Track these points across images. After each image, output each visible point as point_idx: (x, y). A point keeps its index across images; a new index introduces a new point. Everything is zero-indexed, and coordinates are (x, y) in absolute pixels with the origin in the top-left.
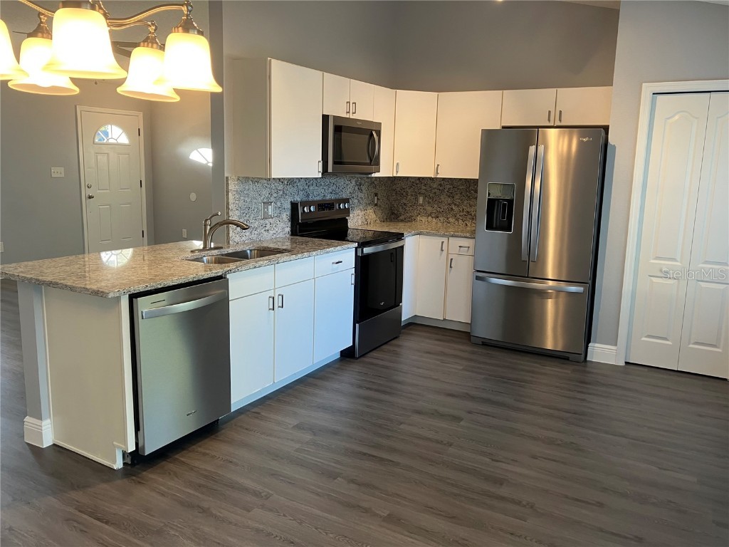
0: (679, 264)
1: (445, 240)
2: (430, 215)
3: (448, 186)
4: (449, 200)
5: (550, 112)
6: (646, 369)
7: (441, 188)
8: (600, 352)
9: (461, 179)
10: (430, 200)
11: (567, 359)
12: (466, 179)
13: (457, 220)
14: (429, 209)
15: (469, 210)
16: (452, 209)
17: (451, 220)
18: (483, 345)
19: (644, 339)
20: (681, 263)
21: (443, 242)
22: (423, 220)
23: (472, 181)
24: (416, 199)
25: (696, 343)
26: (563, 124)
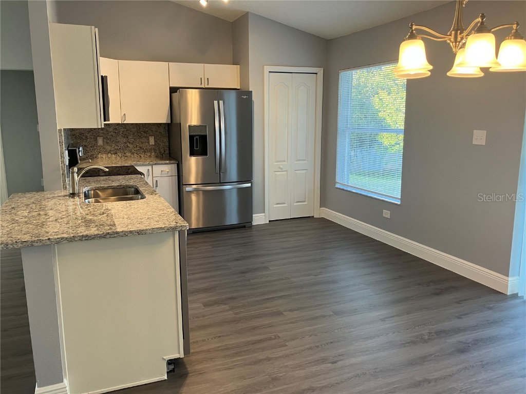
0: (286, 163)
1: (150, 168)
2: (110, 152)
3: (122, 130)
4: (125, 140)
5: (201, 78)
6: (279, 222)
7: (116, 132)
8: (259, 219)
9: (132, 124)
10: (108, 141)
11: (245, 227)
12: (136, 124)
13: (133, 153)
14: (108, 148)
15: (141, 146)
16: (127, 146)
17: (128, 154)
18: (193, 233)
19: (275, 206)
20: (287, 162)
21: (148, 170)
22: (104, 157)
23: (141, 125)
24: (96, 140)
25: (297, 202)
26: (209, 86)
